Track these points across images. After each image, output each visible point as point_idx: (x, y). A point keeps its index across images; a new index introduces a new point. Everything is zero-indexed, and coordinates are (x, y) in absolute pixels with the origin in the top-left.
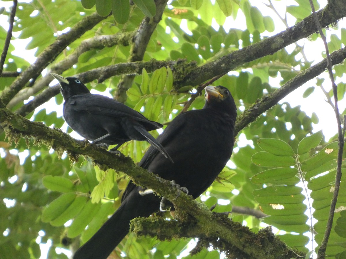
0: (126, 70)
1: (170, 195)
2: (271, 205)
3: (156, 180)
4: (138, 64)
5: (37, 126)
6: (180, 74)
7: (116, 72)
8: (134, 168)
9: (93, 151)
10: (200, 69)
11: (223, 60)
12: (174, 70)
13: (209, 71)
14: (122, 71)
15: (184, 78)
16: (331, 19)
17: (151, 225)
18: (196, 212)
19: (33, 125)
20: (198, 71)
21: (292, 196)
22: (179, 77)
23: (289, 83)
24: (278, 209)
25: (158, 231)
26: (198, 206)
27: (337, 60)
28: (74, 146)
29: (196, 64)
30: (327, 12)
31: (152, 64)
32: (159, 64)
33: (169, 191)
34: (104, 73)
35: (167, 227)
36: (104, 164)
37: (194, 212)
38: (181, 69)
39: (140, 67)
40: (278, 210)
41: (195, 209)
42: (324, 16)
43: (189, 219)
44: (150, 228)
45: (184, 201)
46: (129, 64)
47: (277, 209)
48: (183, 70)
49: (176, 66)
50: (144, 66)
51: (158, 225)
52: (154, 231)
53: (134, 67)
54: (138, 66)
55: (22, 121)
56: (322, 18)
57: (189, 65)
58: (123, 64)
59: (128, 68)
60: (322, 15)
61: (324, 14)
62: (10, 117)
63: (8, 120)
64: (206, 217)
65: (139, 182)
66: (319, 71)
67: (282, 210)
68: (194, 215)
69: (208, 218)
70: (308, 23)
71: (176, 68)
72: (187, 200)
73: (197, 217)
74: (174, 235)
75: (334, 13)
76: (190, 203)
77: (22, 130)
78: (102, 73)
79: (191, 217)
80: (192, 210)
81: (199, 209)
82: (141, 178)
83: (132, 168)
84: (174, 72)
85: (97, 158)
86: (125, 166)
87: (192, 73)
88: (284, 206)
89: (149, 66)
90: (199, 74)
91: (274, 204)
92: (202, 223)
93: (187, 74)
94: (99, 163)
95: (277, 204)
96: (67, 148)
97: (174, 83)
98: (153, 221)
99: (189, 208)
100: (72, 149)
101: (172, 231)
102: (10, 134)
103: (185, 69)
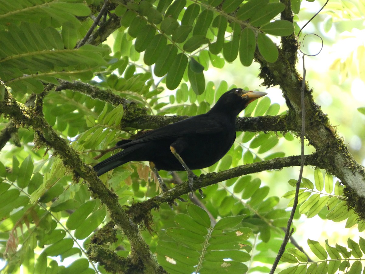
0: (83, 90)
1: (133, 238)
2: (166, 256)
3: (128, 221)
4: (95, 89)
5: (61, 142)
6: (130, 114)
7: (74, 87)
8: (117, 205)
9: (93, 180)
10: (150, 118)
11: (173, 119)
12: (125, 108)
13: (157, 123)
14: (79, 89)
15: (133, 120)
16: (284, 128)
17: (105, 255)
18: (147, 260)
19: (59, 139)
20: (147, 119)
21: (188, 258)
22: (128, 117)
23: (233, 170)
24: (171, 262)
25: (109, 263)
26: (151, 257)
27: (278, 166)
28: (81, 169)
29: (146, 111)
30: (283, 121)
31: (108, 94)
32: (114, 97)
33: (134, 235)
34: (64, 84)
35: (117, 262)
36: (97, 193)
37: (145, 260)
38: (133, 110)
39: (96, 93)
40: (170, 264)
41: (148, 258)
42: (279, 123)
43: (139, 263)
44: (103, 257)
45: (142, 248)
46: (87, 86)
47: (169, 262)
48: (134, 111)
49: (128, 106)
50: (100, 93)
51: (111, 258)
52: (105, 261)
53: (92, 90)
54: (94, 91)
55: (52, 133)
56: (276, 123)
57: (140, 109)
58: (83, 84)
59: (86, 88)
60: (278, 121)
61: (279, 121)
62: (45, 126)
63: (42, 129)
64: (153, 268)
65: (115, 218)
66: (260, 169)
67: (173, 264)
68: (144, 262)
69: (154, 269)
70: (261, 121)
71: (128, 107)
72: (144, 248)
73: (146, 265)
74: (120, 271)
75: (289, 124)
76: (146, 251)
77: (48, 140)
78: (62, 83)
79: (141, 262)
80: (145, 257)
81: (151, 259)
82: (117, 215)
83: (115, 205)
84: (126, 110)
85: (93, 186)
86: (111, 201)
87: (141, 118)
88: (176, 262)
89: (104, 95)
90: (147, 121)
91: (169, 258)
92: (148, 271)
93: (137, 117)
94: (92, 190)
95: (171, 258)
96: (75, 169)
97: (123, 120)
98: (108, 253)
99: (143, 255)
100: (78, 171)
101: (120, 268)
102: (37, 140)
103: (136, 111)
